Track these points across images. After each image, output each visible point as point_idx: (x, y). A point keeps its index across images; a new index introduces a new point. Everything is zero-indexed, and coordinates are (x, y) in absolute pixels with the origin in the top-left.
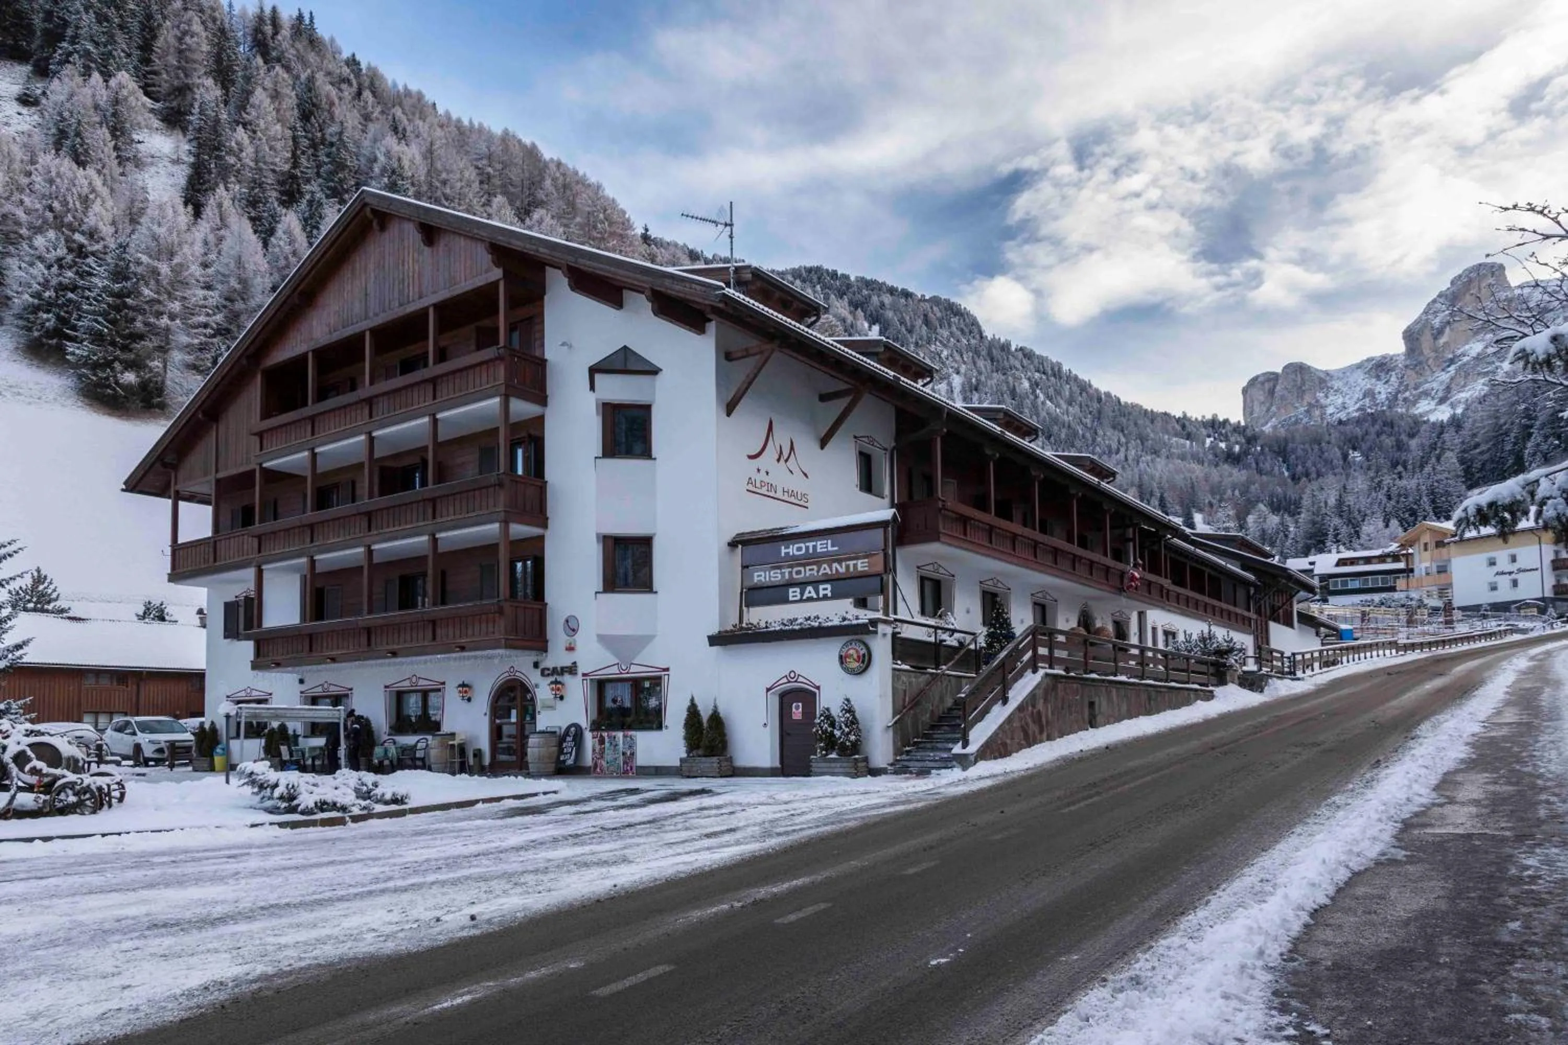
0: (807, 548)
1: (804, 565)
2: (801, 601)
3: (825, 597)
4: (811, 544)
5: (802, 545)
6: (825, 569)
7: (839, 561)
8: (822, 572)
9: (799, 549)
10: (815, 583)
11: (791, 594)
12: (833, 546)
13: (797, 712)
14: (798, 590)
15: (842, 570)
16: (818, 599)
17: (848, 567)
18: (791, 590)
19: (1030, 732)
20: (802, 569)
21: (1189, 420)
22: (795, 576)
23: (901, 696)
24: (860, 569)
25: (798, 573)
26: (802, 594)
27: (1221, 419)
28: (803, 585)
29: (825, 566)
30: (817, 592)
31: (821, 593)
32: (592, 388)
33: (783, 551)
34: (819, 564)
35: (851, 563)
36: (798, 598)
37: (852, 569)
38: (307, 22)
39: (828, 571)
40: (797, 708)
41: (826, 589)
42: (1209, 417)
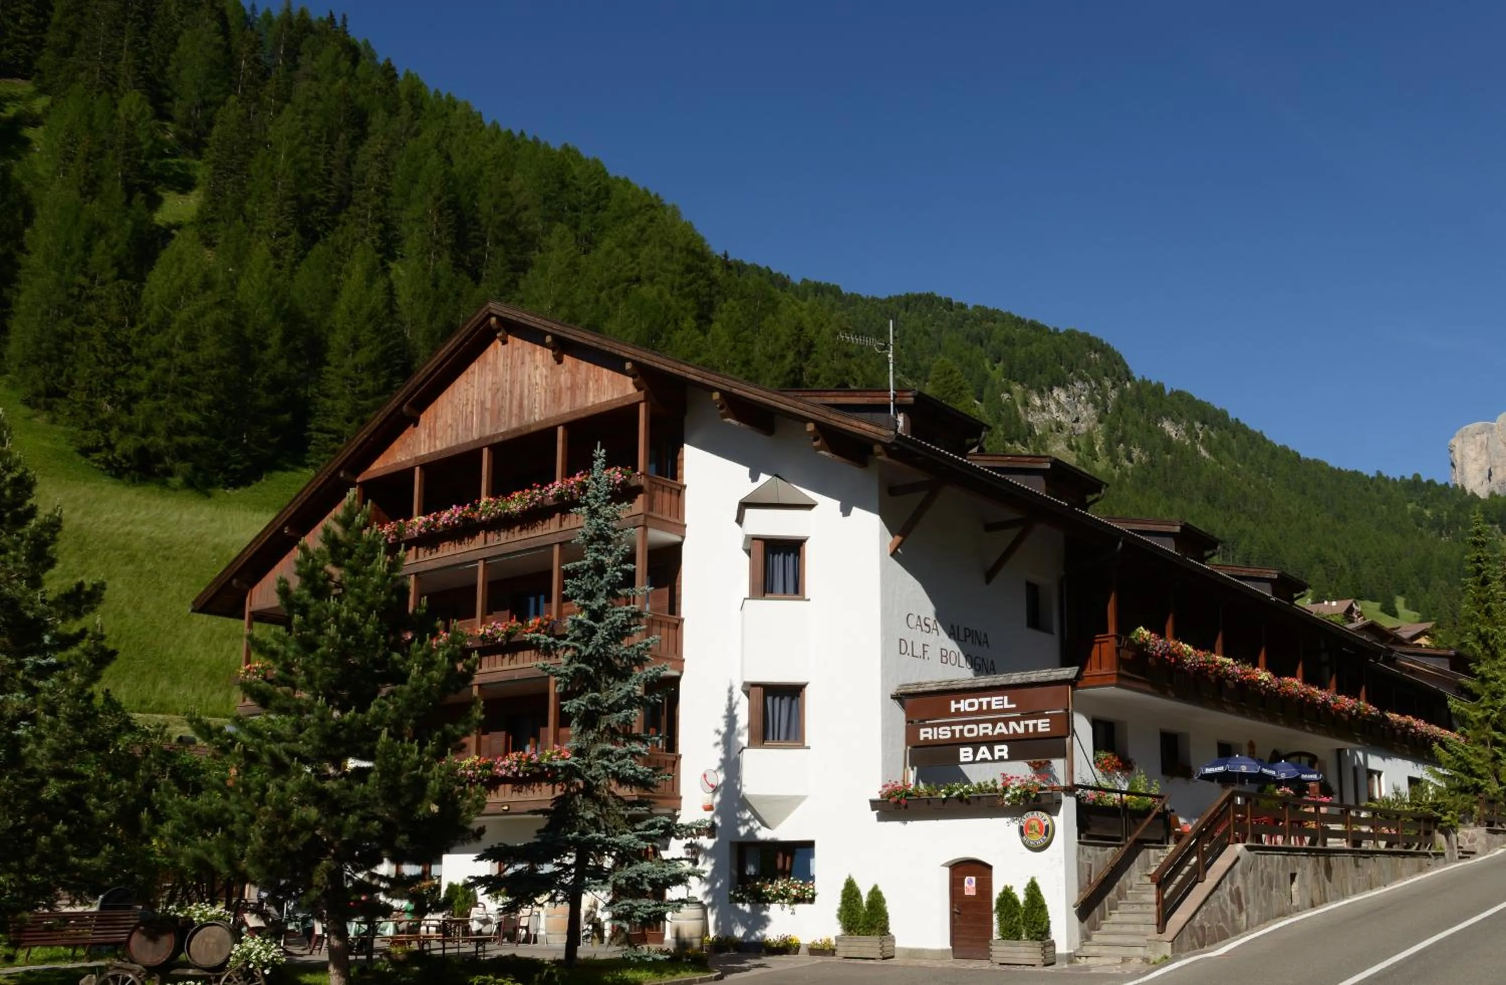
0: (981, 704)
1: (977, 723)
2: (974, 762)
3: (1001, 759)
4: (985, 700)
5: (975, 701)
6: (1001, 729)
7: (1017, 720)
8: (997, 731)
9: (971, 705)
10: (990, 742)
11: (962, 755)
12: (1009, 703)
13: (970, 886)
14: (970, 750)
15: (1021, 730)
16: (994, 761)
17: (1027, 726)
18: (962, 750)
19: (1229, 913)
20: (974, 727)
21: (1386, 480)
22: (966, 734)
23: (1086, 872)
24: (1040, 730)
25: (971, 731)
26: (975, 754)
27: (1424, 480)
28: (975, 744)
29: (1001, 724)
30: (992, 753)
31: (997, 755)
32: (740, 520)
33: (954, 706)
34: (994, 723)
35: (1031, 723)
36: (971, 759)
37: (1031, 730)
38: (339, 23)
39: (1005, 731)
40: (970, 882)
41: (1002, 750)
42: (1409, 477)
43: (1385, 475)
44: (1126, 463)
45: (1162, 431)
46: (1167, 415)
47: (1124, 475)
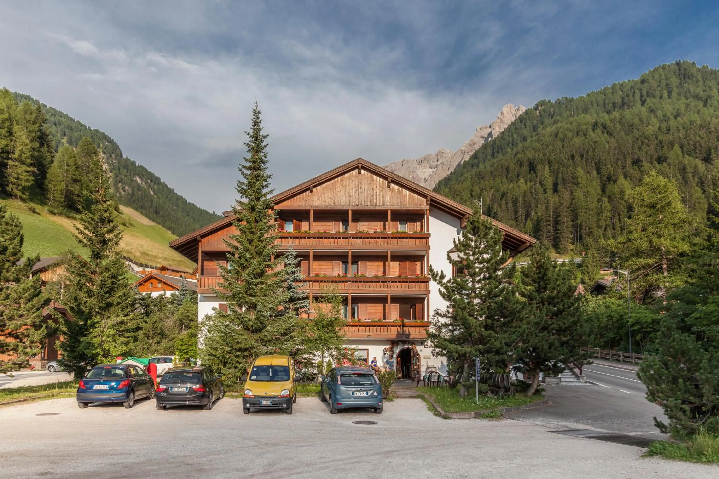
43: (216, 213)
44: (122, 192)
45: (136, 181)
46: (138, 175)
47: (121, 196)
